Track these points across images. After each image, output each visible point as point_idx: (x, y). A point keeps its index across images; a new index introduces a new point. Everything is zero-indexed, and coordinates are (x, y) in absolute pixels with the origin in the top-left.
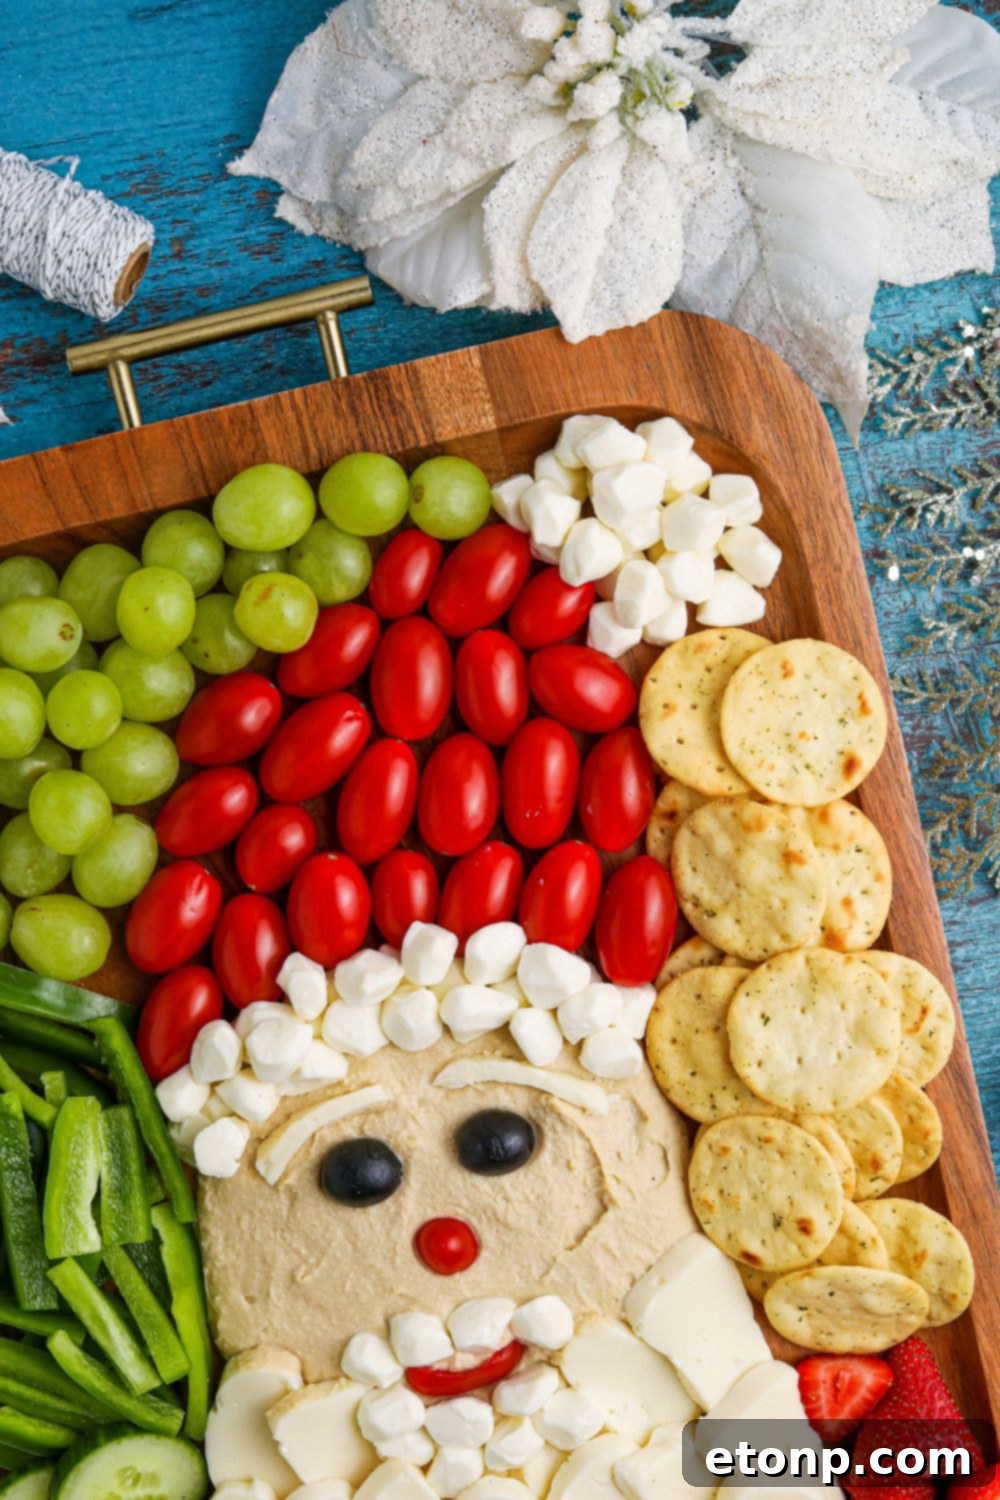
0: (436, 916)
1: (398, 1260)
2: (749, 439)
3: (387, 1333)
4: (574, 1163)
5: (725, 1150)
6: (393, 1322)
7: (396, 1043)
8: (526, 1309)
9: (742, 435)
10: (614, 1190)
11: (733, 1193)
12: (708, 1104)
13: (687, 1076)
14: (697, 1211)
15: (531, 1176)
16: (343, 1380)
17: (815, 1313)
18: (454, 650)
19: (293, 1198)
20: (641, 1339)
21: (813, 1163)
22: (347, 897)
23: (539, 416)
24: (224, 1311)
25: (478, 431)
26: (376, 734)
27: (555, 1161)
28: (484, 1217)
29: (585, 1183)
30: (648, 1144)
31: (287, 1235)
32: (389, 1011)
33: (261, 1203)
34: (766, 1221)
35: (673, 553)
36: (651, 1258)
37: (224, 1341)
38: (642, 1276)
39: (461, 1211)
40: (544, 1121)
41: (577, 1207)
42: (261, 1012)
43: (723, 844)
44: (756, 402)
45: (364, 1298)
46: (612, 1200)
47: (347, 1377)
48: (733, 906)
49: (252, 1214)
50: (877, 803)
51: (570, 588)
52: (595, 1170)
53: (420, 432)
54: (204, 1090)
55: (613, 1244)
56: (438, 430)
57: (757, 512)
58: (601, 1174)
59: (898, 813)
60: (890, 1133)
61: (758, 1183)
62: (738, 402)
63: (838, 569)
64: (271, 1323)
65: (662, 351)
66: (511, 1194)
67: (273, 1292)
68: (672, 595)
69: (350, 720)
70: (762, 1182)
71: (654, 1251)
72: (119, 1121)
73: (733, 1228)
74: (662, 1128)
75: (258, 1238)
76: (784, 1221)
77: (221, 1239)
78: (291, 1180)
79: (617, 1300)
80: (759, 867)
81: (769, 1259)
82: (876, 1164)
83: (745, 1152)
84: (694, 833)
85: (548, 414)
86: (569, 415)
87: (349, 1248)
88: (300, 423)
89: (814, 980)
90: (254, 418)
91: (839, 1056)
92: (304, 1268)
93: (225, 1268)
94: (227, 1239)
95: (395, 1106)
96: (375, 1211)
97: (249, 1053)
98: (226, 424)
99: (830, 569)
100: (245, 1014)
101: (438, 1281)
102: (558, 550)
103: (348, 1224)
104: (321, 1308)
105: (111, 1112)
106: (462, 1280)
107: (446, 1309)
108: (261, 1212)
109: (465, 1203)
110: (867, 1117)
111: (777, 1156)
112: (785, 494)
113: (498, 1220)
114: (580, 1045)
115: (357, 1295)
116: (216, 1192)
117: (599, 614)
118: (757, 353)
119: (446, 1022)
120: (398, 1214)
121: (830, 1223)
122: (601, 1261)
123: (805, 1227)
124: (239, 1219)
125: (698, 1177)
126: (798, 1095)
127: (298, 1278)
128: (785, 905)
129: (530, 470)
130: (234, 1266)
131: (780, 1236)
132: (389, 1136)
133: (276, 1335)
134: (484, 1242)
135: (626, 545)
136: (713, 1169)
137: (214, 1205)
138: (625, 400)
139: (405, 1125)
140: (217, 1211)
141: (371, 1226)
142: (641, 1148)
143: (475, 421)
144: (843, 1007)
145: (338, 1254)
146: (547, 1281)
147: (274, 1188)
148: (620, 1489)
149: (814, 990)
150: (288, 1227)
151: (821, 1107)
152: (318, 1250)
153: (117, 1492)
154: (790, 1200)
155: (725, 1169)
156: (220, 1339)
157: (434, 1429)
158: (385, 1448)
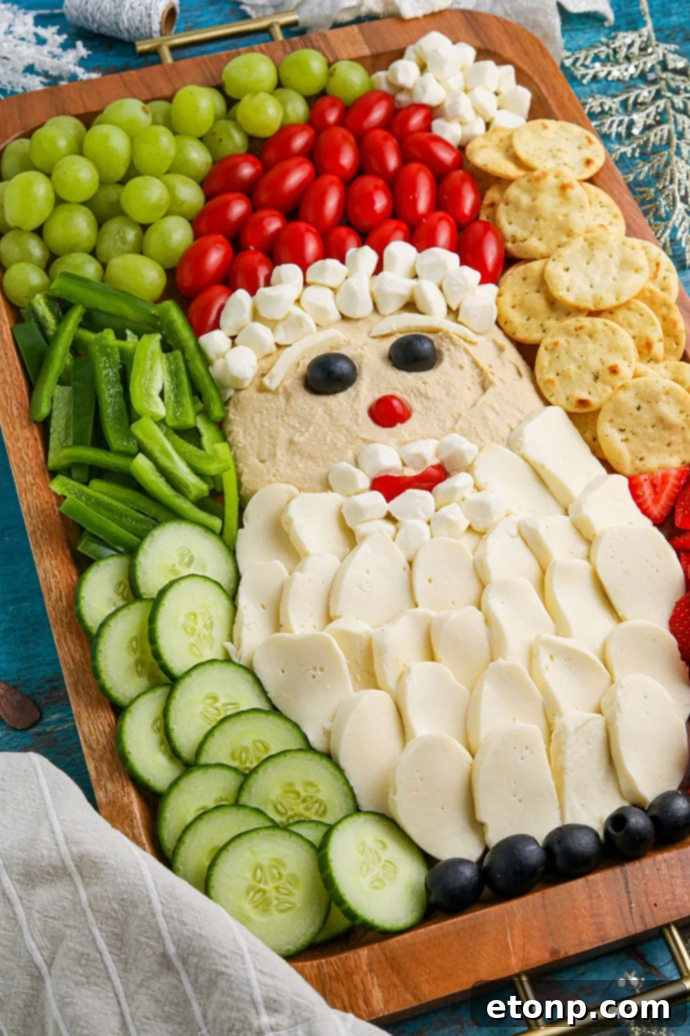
1: (360, 420)
3: (356, 461)
4: (464, 366)
5: (556, 344)
6: (359, 458)
7: (346, 314)
10: (491, 378)
11: (564, 369)
12: (541, 330)
13: (524, 321)
14: (544, 392)
15: (438, 372)
16: (330, 490)
17: (630, 436)
18: (359, 139)
19: (288, 396)
20: (522, 457)
21: (611, 335)
23: (392, 49)
24: (246, 470)
25: (361, 55)
27: (452, 365)
28: (412, 395)
29: (472, 377)
30: (506, 362)
31: (285, 418)
33: (267, 405)
34: (588, 378)
36: (521, 417)
37: (246, 488)
38: (518, 425)
39: (396, 391)
40: (442, 346)
41: (469, 388)
43: (525, 200)
45: (339, 445)
46: (491, 383)
47: (333, 489)
48: (536, 232)
49: (261, 413)
52: (477, 370)
53: (330, 57)
54: (228, 341)
55: (496, 405)
56: (339, 56)
58: (482, 372)
60: (653, 324)
61: (579, 358)
62: (495, 38)
64: (278, 471)
66: (428, 381)
67: (278, 452)
68: (475, 109)
71: (522, 412)
72: (175, 359)
73: (568, 392)
74: (512, 353)
75: (266, 424)
76: (600, 373)
77: (241, 433)
78: (287, 383)
79: (503, 440)
80: (548, 202)
81: (595, 400)
82: (649, 346)
83: (568, 342)
84: (507, 204)
85: (397, 48)
87: (327, 418)
89: (591, 244)
91: (614, 279)
92: (298, 435)
93: (245, 447)
94: (245, 432)
95: (349, 343)
96: (341, 396)
99: (557, 98)
102: (411, 90)
104: (311, 457)
105: (169, 354)
106: (401, 429)
108: (267, 410)
109: (399, 387)
110: (638, 316)
111: (588, 339)
112: (527, 71)
113: (421, 394)
114: (459, 308)
115: (335, 444)
116: (236, 409)
117: (438, 123)
120: (357, 395)
121: (629, 366)
122: (490, 415)
123: (614, 370)
124: (252, 419)
125: (542, 371)
126: (595, 297)
127: (295, 440)
128: (566, 215)
130: (251, 444)
131: (599, 384)
133: (282, 477)
134: (413, 408)
136: (550, 362)
137: (235, 415)
140: (237, 418)
141: (340, 404)
142: (503, 364)
143: (360, 52)
144: (611, 256)
145: (320, 422)
146: (457, 428)
147: (276, 392)
148: (525, 541)
149: (592, 249)
150: (286, 414)
151: (609, 301)
152: (307, 422)
153: (178, 567)
154: (601, 359)
155: (558, 357)
156: (243, 488)
157: (394, 514)
158: (360, 529)
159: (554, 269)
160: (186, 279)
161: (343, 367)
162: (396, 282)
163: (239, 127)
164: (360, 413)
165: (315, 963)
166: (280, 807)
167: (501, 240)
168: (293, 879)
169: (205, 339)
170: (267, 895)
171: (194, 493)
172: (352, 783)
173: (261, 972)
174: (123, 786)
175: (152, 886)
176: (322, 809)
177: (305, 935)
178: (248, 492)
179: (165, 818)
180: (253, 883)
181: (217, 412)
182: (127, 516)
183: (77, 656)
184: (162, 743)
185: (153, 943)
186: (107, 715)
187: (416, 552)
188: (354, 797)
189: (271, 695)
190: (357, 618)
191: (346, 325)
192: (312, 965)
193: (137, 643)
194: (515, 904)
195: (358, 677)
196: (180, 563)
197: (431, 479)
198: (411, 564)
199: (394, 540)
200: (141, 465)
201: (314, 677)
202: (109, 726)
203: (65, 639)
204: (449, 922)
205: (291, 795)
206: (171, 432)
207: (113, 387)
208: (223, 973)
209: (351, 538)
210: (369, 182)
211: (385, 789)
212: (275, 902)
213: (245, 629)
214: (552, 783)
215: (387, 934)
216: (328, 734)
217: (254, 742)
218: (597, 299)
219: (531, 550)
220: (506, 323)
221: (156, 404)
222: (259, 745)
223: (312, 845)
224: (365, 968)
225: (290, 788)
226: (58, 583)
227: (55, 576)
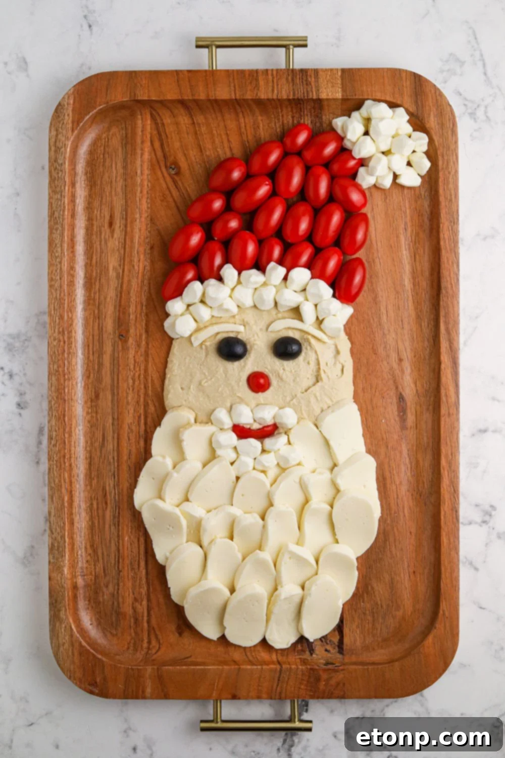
0: (280, 262)
1: (241, 384)
2: (428, 122)
3: (230, 410)
4: (311, 362)
6: (234, 407)
7: (257, 305)
8: (281, 411)
9: (426, 120)
10: (323, 375)
15: (294, 364)
16: (210, 424)
18: (307, 170)
19: (207, 352)
20: (320, 431)
22: (251, 248)
23: (357, 97)
24: (172, 391)
25: (335, 97)
26: (274, 193)
27: (304, 360)
28: (274, 374)
29: (313, 371)
30: (338, 362)
31: (202, 367)
32: (257, 292)
35: (394, 154)
38: (326, 409)
39: (267, 370)
40: (304, 345)
41: (308, 378)
42: (212, 282)
44: (434, 109)
45: (225, 395)
46: (321, 379)
47: (212, 424)
50: (446, 258)
51: (354, 158)
52: (317, 367)
53: (314, 93)
54: (185, 307)
55: (318, 394)
56: (320, 94)
57: (425, 148)
58: (319, 369)
59: (452, 263)
62: (427, 108)
63: (449, 173)
64: (188, 398)
65: (405, 85)
66: (286, 368)
67: (192, 387)
68: (389, 168)
69: (267, 185)
71: (332, 401)
75: (191, 366)
77: (177, 364)
79: (315, 416)
85: (361, 97)
86: (367, 99)
87: (224, 375)
88: (273, 81)
90: (257, 76)
92: (205, 380)
93: (176, 375)
94: (179, 365)
96: (236, 364)
97: (206, 295)
98: (247, 76)
99: (447, 173)
100: (206, 283)
101: (252, 394)
102: (354, 144)
103: (225, 367)
104: (208, 396)
106: (261, 396)
107: (253, 405)
109: (269, 367)
112: (437, 143)
113: (279, 376)
114: (323, 320)
115: (222, 394)
117: (362, 170)
118: (437, 93)
119: (277, 300)
120: (244, 367)
122: (313, 400)
124: (185, 359)
127: (203, 383)
129: (349, 116)
130: (180, 375)
132: (247, 339)
133: (189, 403)
134: (272, 384)
135: (377, 148)
138: (388, 99)
139: (254, 336)
141: (234, 369)
142: (335, 364)
143: (334, 94)
145: (219, 377)
146: (292, 404)
148: (301, 486)
150: (203, 364)
152: (212, 374)
157: (239, 448)
158: (219, 452)
162: (290, 297)
164: (242, 379)
169: (169, 303)
187: (243, 474)
190: (198, 506)
191: (255, 313)
197: (266, 432)
198: (238, 478)
199: (232, 464)
201: (168, 529)
209: (213, 456)
210: (302, 208)
211: (185, 592)
214: (265, 617)
216: (167, 559)
219: (303, 491)
224: (148, 676)
226: (56, 436)
227: (56, 431)
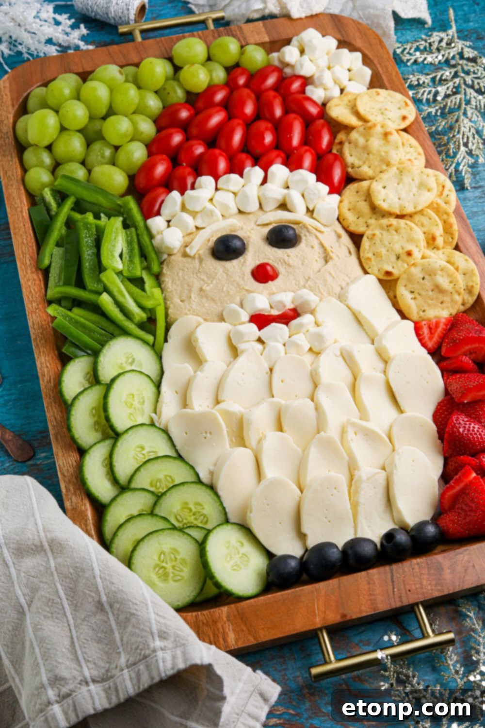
1: (246, 278)
3: (241, 303)
4: (314, 246)
5: (374, 235)
6: (245, 300)
7: (242, 209)
8: (299, 292)
10: (331, 255)
11: (378, 251)
12: (365, 225)
13: (355, 219)
14: (365, 265)
16: (223, 321)
17: (417, 296)
19: (201, 260)
20: (347, 305)
21: (409, 231)
23: (283, 38)
24: (171, 306)
25: (263, 42)
27: (307, 246)
28: (280, 263)
29: (319, 253)
30: (342, 245)
31: (199, 274)
32: (239, 195)
33: (187, 265)
34: (393, 258)
35: (335, 69)
36: (348, 280)
37: (171, 318)
38: (346, 286)
39: (270, 260)
40: (301, 233)
41: (316, 261)
43: (361, 141)
44: (357, 33)
45: (231, 293)
46: (331, 258)
47: (226, 321)
48: (367, 162)
49: (183, 270)
52: (323, 249)
54: (165, 223)
55: (333, 273)
56: (248, 41)
58: (325, 251)
60: (437, 225)
61: (388, 244)
62: (351, 34)
63: (391, 74)
64: (191, 307)
65: (324, 22)
66: (290, 255)
67: (192, 296)
68: (334, 80)
70: (390, 244)
71: (349, 278)
72: (131, 233)
73: (380, 266)
74: (346, 240)
75: (186, 277)
76: (401, 255)
77: (170, 282)
78: (201, 252)
79: (336, 294)
80: (376, 143)
81: (396, 272)
82: (434, 239)
83: (382, 234)
84: (350, 143)
85: (287, 37)
86: (294, 36)
87: (225, 275)
89: (401, 172)
91: (414, 195)
92: (206, 285)
93: (172, 291)
94: (172, 282)
95: (242, 229)
96: (235, 262)
97: (185, 205)
101: (262, 285)
102: (293, 66)
103: (224, 266)
105: (128, 230)
106: (270, 286)
108: (187, 268)
109: (272, 258)
110: (428, 219)
111: (394, 232)
112: (370, 55)
113: (285, 263)
114: (314, 209)
115: (228, 292)
116: (168, 267)
117: (309, 88)
118: (357, 22)
120: (245, 262)
121: (419, 251)
122: (329, 278)
123: (409, 254)
124: (178, 274)
125: (364, 252)
126: (400, 206)
127: (204, 288)
128: (386, 152)
130: (176, 290)
131: (400, 262)
133: (194, 312)
134: (280, 272)
136: (370, 246)
137: (167, 271)
140: (168, 273)
141: (234, 267)
142: (340, 246)
143: (262, 39)
144: (413, 180)
145: (220, 278)
146: (307, 286)
147: (193, 258)
148: (344, 358)
149: (401, 175)
150: (199, 271)
151: (410, 209)
152: (211, 277)
153: (124, 365)
154: (401, 246)
155: (375, 243)
156: (169, 318)
157: (263, 338)
158: (241, 346)
159: (376, 187)
160: (141, 182)
161: (237, 244)
162: (275, 190)
163: (181, 86)
164: (246, 273)
165: (194, 614)
166: (178, 517)
167: (344, 166)
168: (183, 562)
169: (150, 222)
170: (167, 570)
171: (137, 319)
172: (225, 505)
173: (158, 615)
174: (82, 499)
175: (94, 560)
176: (205, 520)
177: (189, 596)
178: (172, 320)
179: (107, 520)
180: (158, 562)
181: (155, 268)
182: (94, 332)
183: (58, 417)
184: (108, 474)
185: (93, 594)
186: (75, 455)
187: (275, 363)
188: (226, 514)
189: (178, 448)
190: (235, 402)
191: (242, 217)
192: (192, 616)
193: (95, 410)
194: (322, 585)
195: (234, 439)
196: (126, 363)
197: (288, 317)
198: (271, 370)
199: (261, 355)
200: (105, 300)
201: (205, 438)
202: (76, 461)
203: (51, 406)
204: (279, 594)
205: (186, 510)
206: (126, 279)
207: (91, 249)
208: (134, 614)
209: (235, 352)
210: (262, 125)
211: (245, 509)
212: (171, 575)
213: (164, 406)
214: (350, 511)
215: (240, 599)
217: (166, 476)
218: (402, 207)
219: (348, 365)
220: (344, 220)
221: (117, 261)
222: (168, 478)
223: (197, 541)
224: (225, 619)
225: (185, 505)
226: (49, 371)
227: (47, 367)
